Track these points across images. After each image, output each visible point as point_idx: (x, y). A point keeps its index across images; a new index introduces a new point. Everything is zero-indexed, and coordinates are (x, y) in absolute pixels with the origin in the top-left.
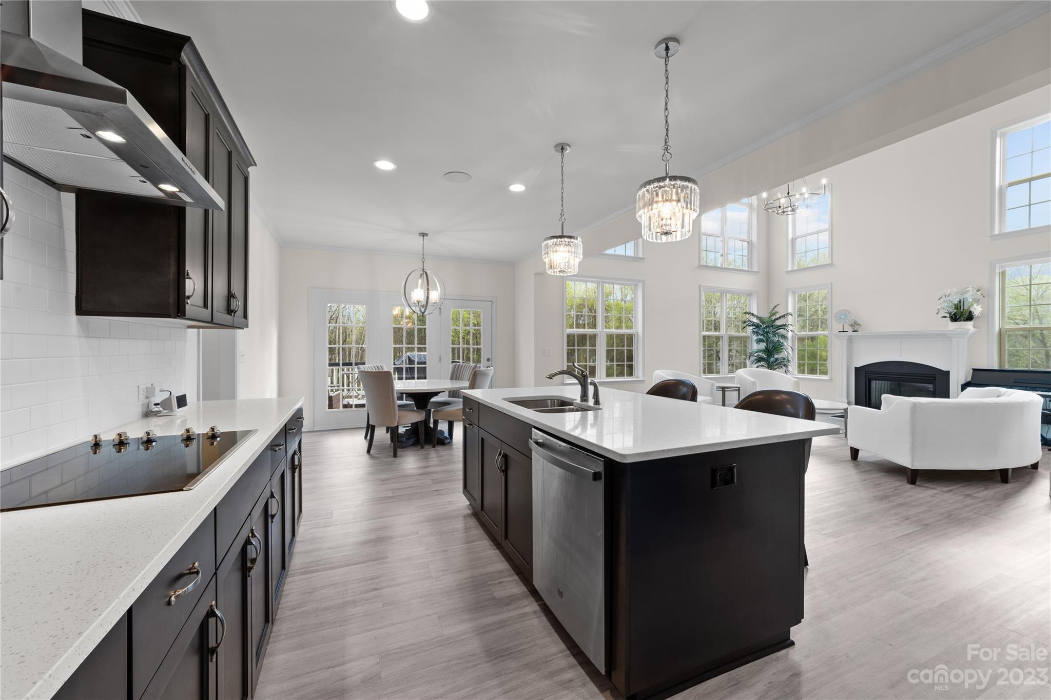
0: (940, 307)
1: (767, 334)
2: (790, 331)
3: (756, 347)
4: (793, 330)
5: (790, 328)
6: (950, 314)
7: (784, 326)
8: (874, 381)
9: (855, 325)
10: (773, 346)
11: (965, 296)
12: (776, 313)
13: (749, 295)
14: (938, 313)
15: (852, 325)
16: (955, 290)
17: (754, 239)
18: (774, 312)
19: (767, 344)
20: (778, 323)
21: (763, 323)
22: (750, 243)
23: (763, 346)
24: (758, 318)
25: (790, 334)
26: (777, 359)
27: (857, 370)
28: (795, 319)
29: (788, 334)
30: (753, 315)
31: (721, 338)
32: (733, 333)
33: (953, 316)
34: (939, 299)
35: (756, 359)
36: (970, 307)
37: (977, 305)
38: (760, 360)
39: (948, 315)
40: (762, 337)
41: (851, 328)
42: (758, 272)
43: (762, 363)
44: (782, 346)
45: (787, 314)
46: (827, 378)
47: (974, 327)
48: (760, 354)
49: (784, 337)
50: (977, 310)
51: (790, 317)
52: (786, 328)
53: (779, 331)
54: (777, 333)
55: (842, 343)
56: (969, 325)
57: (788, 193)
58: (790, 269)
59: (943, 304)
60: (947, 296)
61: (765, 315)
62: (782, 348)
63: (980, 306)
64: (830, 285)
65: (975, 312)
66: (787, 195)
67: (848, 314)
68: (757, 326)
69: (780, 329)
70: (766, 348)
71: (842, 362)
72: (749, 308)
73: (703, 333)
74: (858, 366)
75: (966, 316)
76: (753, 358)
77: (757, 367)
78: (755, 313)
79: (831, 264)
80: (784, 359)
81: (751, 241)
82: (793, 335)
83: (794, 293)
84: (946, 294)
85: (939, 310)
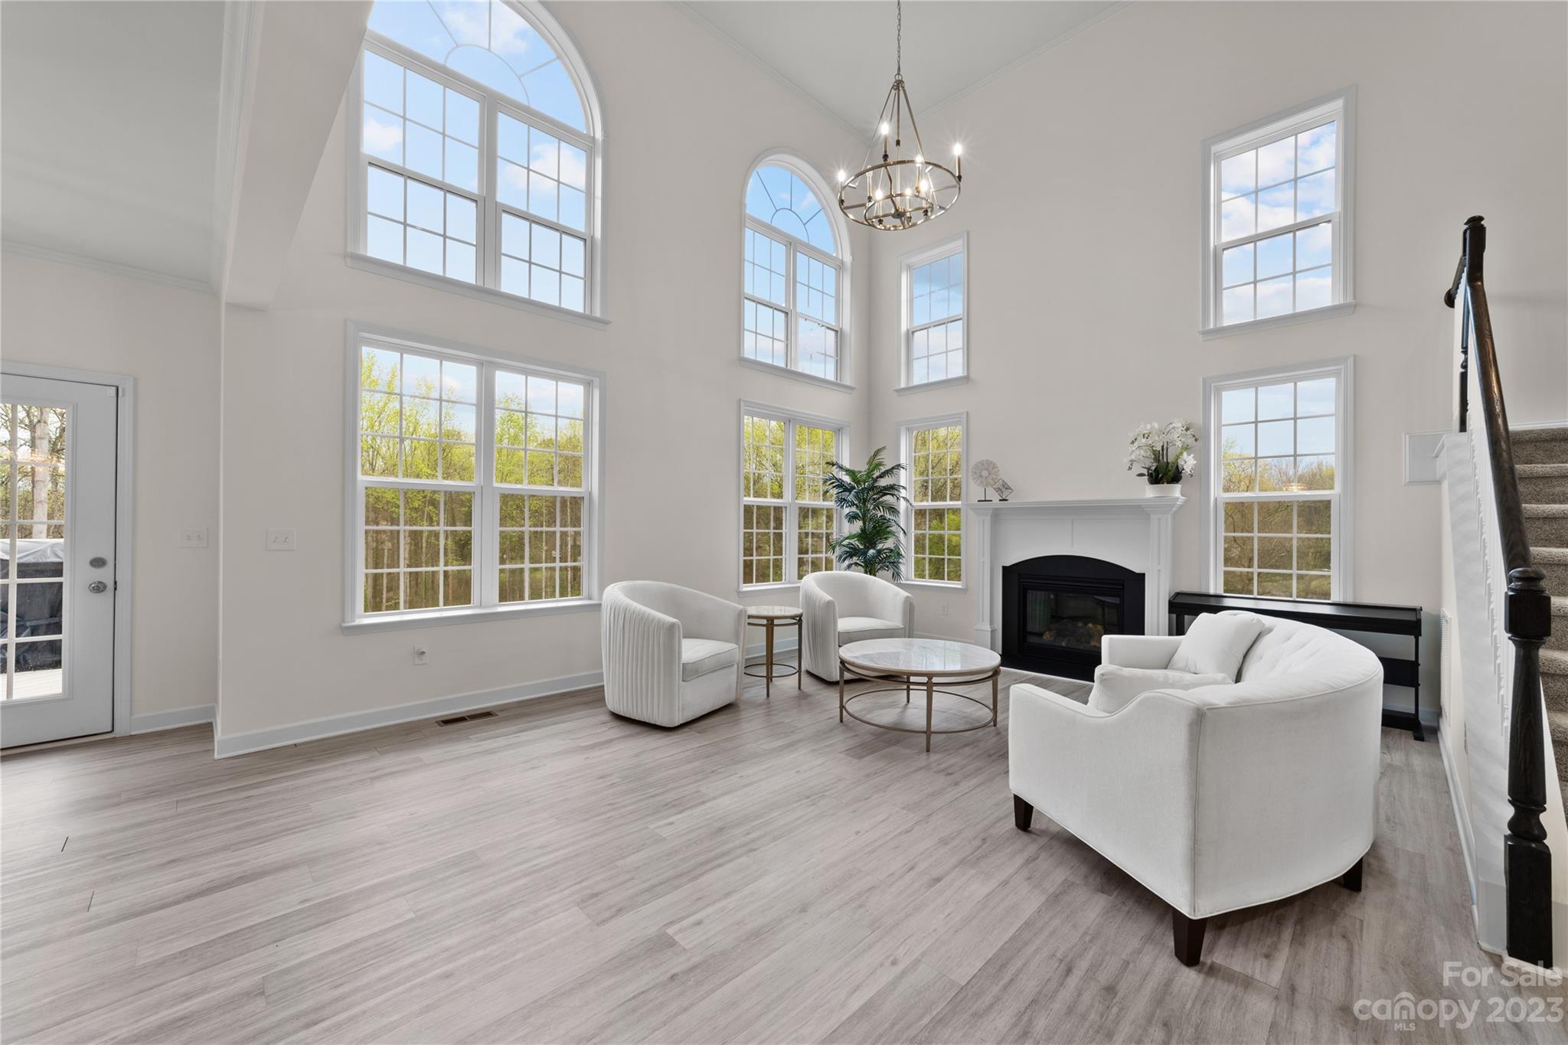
0: (1133, 457)
1: (864, 503)
2: (901, 499)
3: (847, 529)
4: (907, 500)
5: (903, 493)
6: (1149, 469)
7: (892, 489)
8: (1031, 591)
9: (1003, 490)
10: (874, 527)
11: (1169, 437)
12: (880, 464)
13: (838, 431)
14: (1130, 469)
15: (998, 490)
16: (1156, 425)
17: (847, 325)
18: (876, 462)
19: (864, 523)
20: (883, 482)
21: (858, 482)
22: (838, 333)
23: (858, 525)
24: (850, 472)
25: (902, 506)
26: (879, 552)
27: (1006, 570)
28: (910, 475)
29: (899, 505)
30: (841, 468)
31: (784, 510)
32: (808, 501)
33: (1154, 474)
34: (1133, 442)
35: (847, 552)
36: (1178, 457)
37: (1189, 455)
38: (852, 552)
39: (1145, 471)
40: (854, 509)
41: (997, 494)
42: (851, 388)
43: (855, 559)
44: (888, 527)
45: (898, 466)
46: (960, 587)
47: (1182, 495)
48: (852, 541)
49: (893, 510)
50: (1188, 463)
51: (902, 471)
52: (896, 492)
53: (885, 498)
54: (882, 503)
55: (984, 520)
56: (1176, 490)
57: (886, 157)
58: (903, 385)
59: (1138, 452)
60: (1146, 436)
61: (862, 467)
62: (888, 530)
63: (1192, 455)
64: (965, 414)
65: (1185, 467)
66: (882, 162)
67: (993, 468)
68: (848, 489)
69: (886, 494)
70: (862, 530)
71: (983, 557)
72: (837, 456)
73: (746, 499)
74: (1008, 564)
75: (1171, 474)
76: (838, 551)
77: (849, 567)
78: (846, 464)
79: (966, 380)
80: (891, 551)
81: (841, 329)
82: (907, 507)
83: (909, 430)
84: (1145, 432)
85: (1132, 461)
